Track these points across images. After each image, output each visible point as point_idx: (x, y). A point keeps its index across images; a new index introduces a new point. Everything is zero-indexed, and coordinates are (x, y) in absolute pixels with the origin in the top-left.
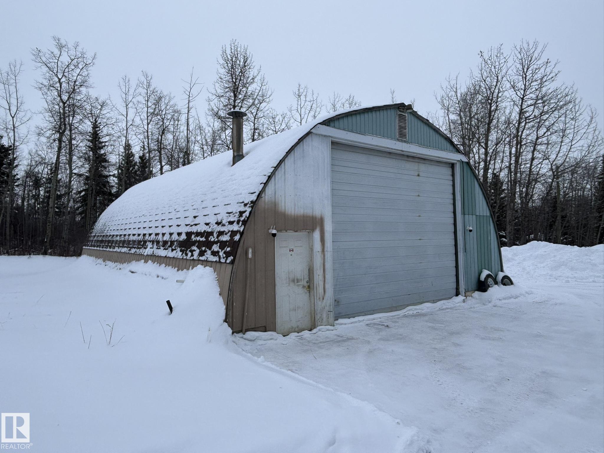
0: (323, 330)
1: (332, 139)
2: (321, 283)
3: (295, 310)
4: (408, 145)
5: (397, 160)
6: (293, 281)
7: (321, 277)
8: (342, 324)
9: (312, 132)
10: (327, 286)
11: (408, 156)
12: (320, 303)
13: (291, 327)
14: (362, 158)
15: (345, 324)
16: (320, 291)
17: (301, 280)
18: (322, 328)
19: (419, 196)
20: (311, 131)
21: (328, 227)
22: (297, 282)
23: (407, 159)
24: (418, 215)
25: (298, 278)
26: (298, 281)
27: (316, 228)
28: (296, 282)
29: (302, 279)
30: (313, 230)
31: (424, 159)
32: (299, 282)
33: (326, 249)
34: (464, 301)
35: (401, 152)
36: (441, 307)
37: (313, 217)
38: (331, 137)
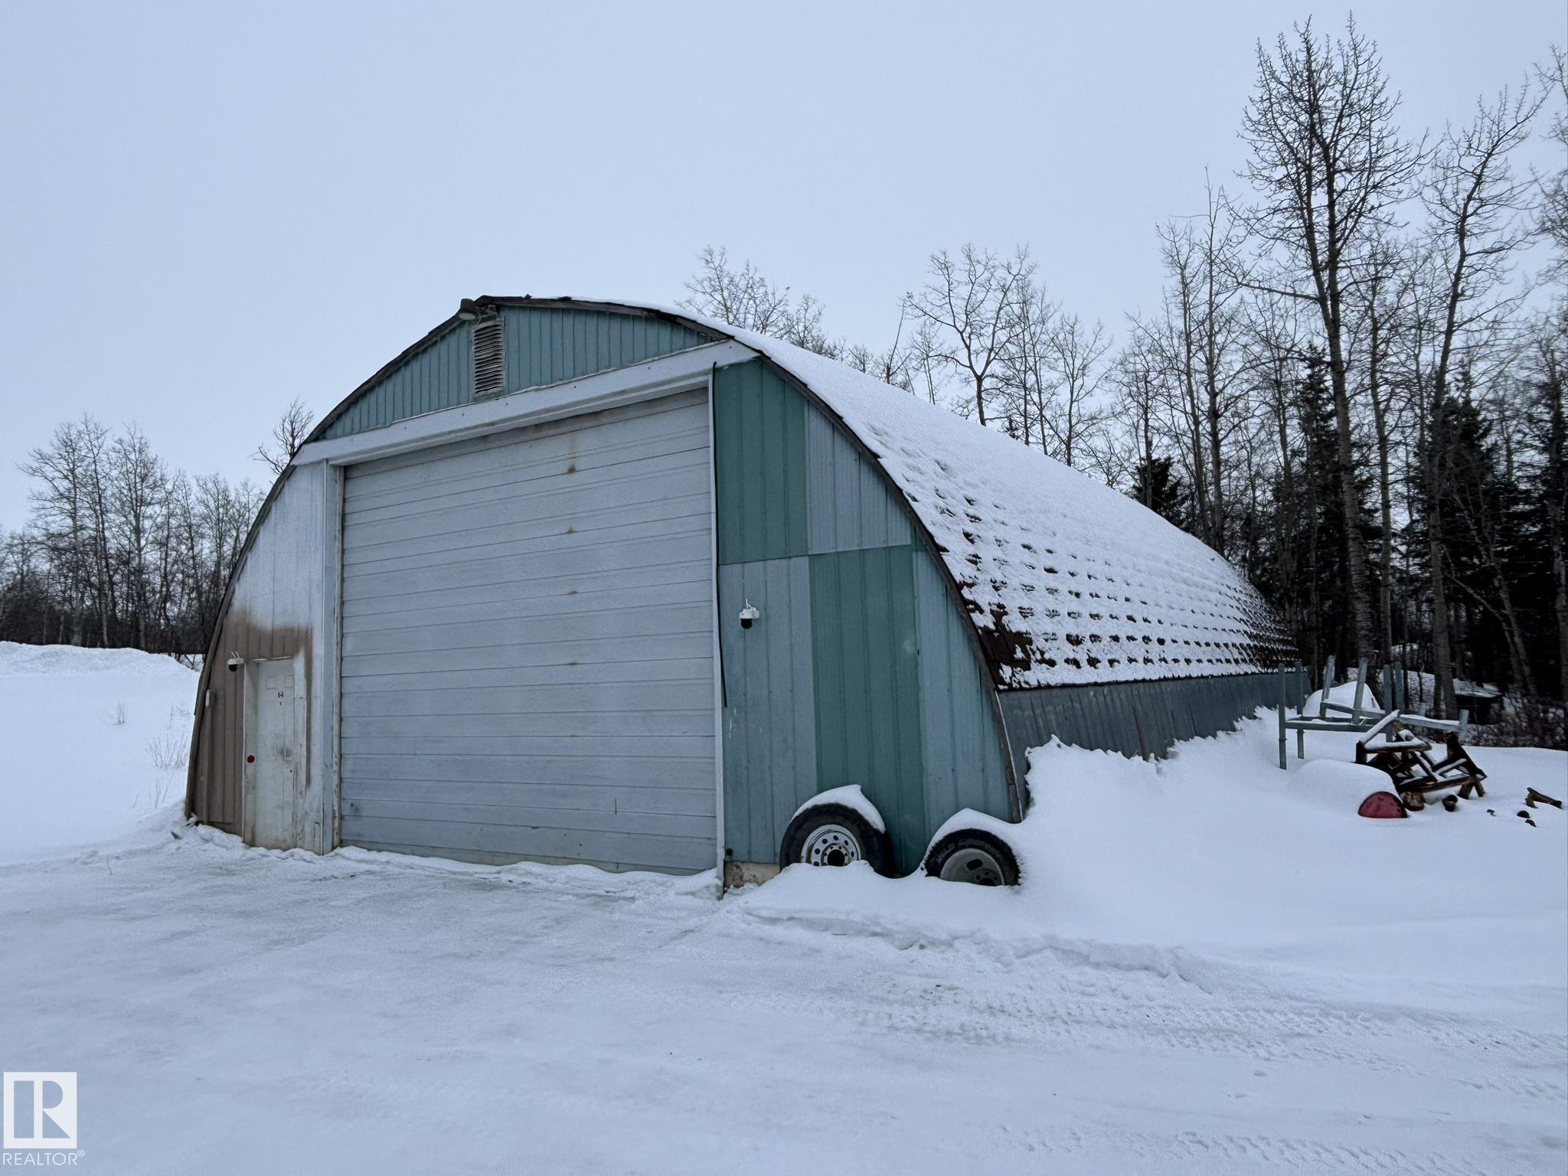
1: (331, 463)
2: (304, 762)
4: (502, 401)
5: (503, 449)
6: (282, 752)
9: (295, 467)
10: (314, 770)
12: (301, 801)
13: (269, 837)
14: (409, 477)
16: (302, 775)
19: (570, 532)
20: (292, 464)
21: (319, 648)
24: (567, 590)
27: (297, 651)
30: (292, 655)
32: (290, 756)
33: (313, 692)
34: (719, 894)
35: (486, 428)
36: (615, 890)
37: (292, 630)
38: (327, 460)
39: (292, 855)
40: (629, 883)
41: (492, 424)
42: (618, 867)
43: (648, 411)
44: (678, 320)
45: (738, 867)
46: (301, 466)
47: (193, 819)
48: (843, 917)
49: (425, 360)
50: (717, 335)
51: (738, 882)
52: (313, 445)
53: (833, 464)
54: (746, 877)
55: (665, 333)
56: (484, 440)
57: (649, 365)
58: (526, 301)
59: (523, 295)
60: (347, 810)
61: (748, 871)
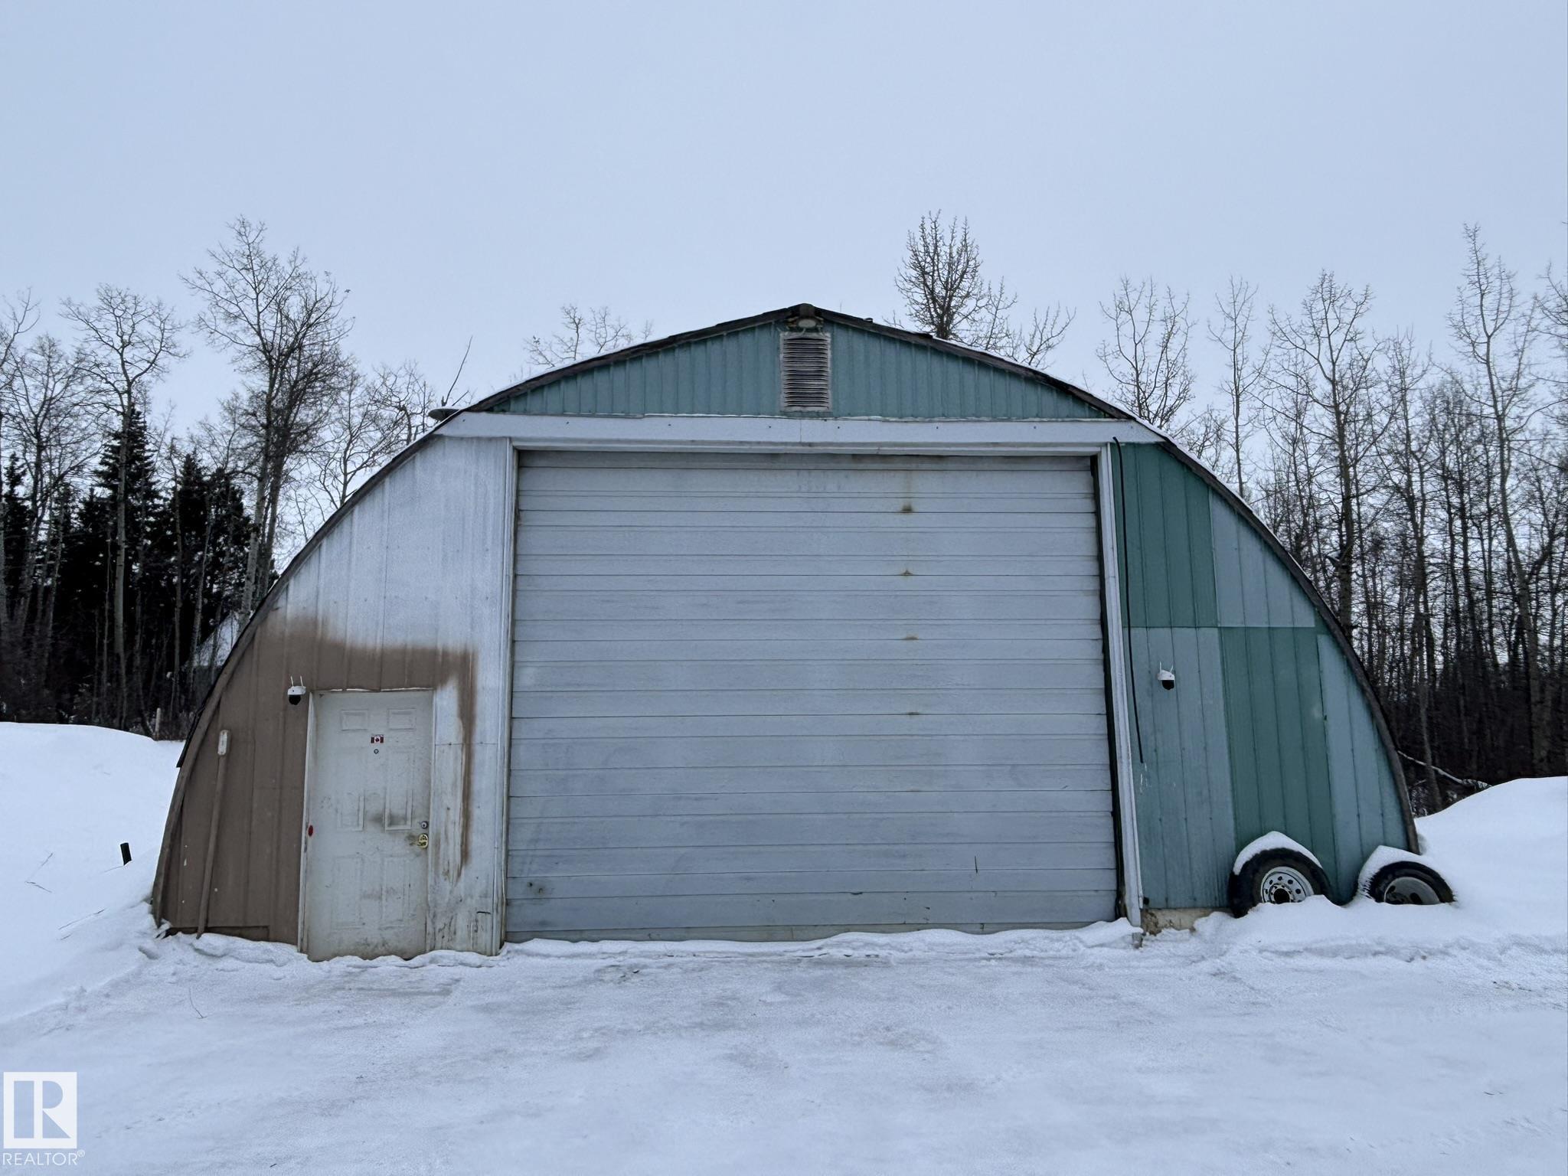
0: (445, 961)
2: (455, 833)
3: (380, 898)
4: (831, 422)
6: (378, 819)
7: (456, 815)
8: (538, 955)
9: (441, 437)
10: (475, 840)
11: (856, 457)
12: (447, 886)
13: (363, 942)
14: (658, 481)
15: (547, 956)
16: (451, 852)
17: (405, 819)
18: (441, 957)
19: (907, 574)
20: (436, 433)
21: (490, 678)
22: (391, 824)
23: (854, 466)
24: (905, 634)
25: (395, 811)
26: (393, 820)
27: (444, 681)
28: (387, 822)
29: (409, 816)
30: (437, 686)
31: (940, 458)
32: (398, 824)
33: (477, 738)
34: (1136, 942)
35: (802, 448)
36: (1001, 951)
37: (434, 653)
38: (510, 439)
39: (433, 961)
40: (1016, 943)
41: (810, 445)
42: (983, 929)
43: (1005, 467)
44: (1070, 389)
45: (1152, 915)
46: (450, 438)
47: (166, 926)
48: (1354, 942)
49: (698, 352)
50: (1114, 413)
51: (1153, 929)
52: (484, 415)
53: (1239, 549)
54: (1161, 923)
55: (1049, 399)
56: (772, 459)
57: (1035, 424)
58: (869, 325)
59: (864, 317)
60: (518, 891)
61: (1162, 918)
